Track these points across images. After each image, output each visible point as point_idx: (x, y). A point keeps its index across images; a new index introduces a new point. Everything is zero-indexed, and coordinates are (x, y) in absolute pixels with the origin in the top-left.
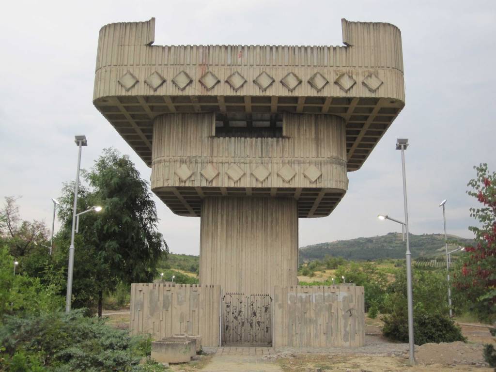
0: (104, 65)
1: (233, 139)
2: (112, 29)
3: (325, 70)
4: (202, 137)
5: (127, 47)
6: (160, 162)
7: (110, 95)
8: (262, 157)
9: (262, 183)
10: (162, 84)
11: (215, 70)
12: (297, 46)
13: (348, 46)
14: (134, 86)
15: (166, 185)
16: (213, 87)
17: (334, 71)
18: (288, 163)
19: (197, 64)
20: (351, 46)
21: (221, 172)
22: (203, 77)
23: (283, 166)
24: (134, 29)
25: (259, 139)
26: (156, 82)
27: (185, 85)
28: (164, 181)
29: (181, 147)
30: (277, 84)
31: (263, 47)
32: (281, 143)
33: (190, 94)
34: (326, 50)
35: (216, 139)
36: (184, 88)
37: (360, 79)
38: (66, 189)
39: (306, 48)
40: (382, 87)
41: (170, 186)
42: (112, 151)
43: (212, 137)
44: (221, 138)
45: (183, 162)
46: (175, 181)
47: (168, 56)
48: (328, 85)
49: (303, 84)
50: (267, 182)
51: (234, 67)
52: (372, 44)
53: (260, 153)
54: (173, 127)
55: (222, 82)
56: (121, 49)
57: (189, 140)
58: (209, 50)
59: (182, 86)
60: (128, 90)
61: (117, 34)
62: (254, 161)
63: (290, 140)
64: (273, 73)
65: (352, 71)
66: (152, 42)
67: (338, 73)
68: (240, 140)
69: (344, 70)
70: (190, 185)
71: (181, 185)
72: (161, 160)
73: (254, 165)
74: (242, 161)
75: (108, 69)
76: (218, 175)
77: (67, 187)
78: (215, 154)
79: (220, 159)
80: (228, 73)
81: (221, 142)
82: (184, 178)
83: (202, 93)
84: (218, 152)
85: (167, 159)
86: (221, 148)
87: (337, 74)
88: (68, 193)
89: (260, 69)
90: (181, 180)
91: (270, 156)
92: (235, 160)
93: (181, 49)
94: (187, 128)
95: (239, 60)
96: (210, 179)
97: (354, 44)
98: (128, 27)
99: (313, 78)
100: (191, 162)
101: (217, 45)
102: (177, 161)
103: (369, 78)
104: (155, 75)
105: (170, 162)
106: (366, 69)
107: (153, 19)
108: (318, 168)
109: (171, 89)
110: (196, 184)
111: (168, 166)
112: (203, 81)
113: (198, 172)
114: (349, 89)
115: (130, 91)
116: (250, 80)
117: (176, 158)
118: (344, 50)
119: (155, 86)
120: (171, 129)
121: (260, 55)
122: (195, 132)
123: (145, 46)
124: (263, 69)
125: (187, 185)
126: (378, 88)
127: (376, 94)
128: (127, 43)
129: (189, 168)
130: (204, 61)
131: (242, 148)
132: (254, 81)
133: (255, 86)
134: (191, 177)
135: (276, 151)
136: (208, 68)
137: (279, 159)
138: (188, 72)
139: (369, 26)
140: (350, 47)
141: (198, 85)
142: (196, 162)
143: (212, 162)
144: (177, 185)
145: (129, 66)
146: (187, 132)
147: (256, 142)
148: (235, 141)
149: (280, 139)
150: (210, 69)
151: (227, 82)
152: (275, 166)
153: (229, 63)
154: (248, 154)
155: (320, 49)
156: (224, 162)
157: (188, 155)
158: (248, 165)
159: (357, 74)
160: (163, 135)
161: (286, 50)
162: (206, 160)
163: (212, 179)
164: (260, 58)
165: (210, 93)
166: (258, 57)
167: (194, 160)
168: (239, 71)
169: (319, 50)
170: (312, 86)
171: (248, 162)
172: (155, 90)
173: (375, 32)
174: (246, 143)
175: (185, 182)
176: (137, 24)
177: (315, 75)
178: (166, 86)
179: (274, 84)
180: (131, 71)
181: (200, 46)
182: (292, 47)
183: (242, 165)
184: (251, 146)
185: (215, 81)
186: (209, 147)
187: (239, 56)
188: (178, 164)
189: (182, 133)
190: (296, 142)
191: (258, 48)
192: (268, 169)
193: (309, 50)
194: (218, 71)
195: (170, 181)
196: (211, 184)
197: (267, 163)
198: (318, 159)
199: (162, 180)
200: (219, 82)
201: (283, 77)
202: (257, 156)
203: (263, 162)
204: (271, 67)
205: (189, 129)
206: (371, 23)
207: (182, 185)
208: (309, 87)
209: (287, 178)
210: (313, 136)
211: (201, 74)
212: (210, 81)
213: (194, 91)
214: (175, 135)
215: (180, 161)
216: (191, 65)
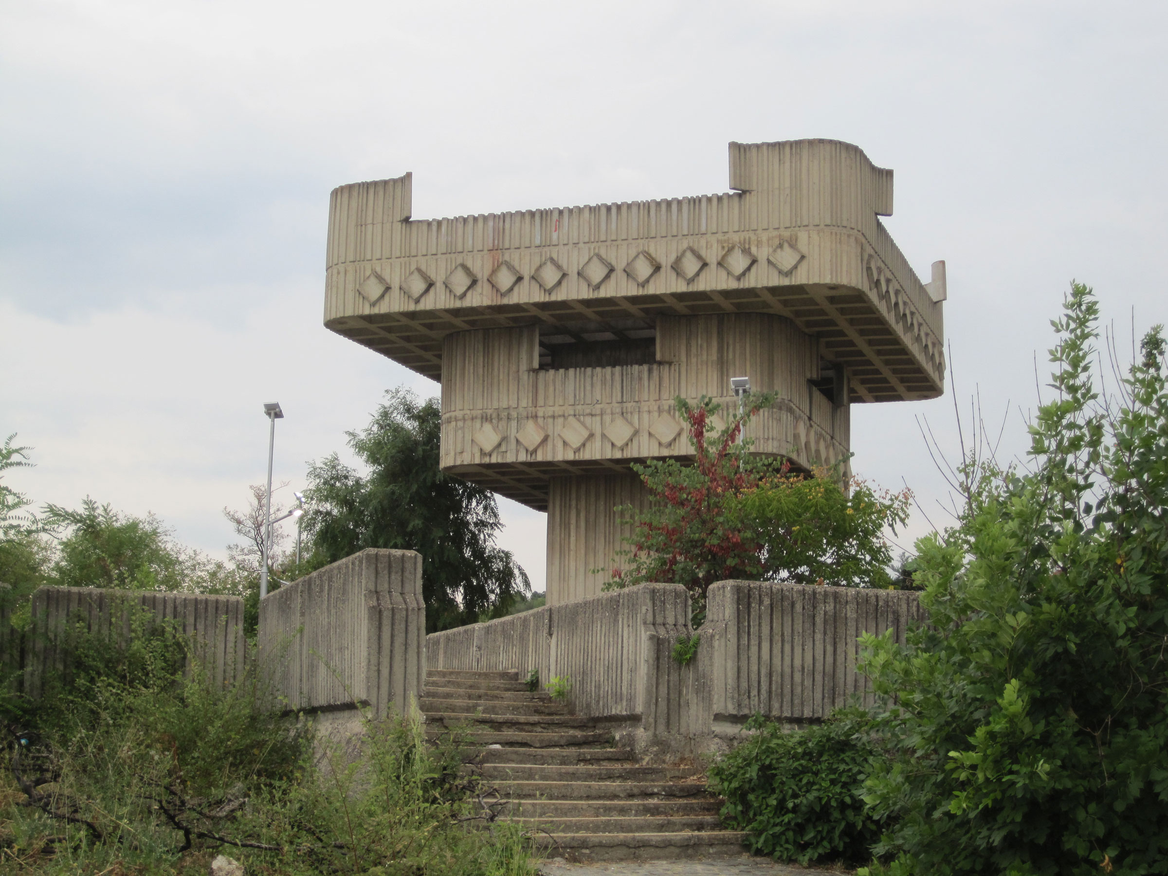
0: (335, 262)
1: (571, 371)
2: (346, 195)
3: (703, 242)
4: (518, 371)
5: (370, 227)
6: (449, 421)
7: (346, 315)
8: (622, 402)
9: (623, 450)
10: (427, 291)
11: (514, 258)
12: (654, 201)
13: (742, 194)
14: (382, 296)
15: (458, 463)
16: (511, 289)
17: (718, 241)
18: (669, 412)
19: (486, 249)
20: (750, 192)
21: (550, 433)
22: (494, 272)
23: (659, 416)
24: (381, 193)
25: (618, 369)
26: (418, 286)
27: (464, 289)
28: (455, 454)
29: (483, 391)
30: (619, 276)
31: (595, 208)
32: (655, 373)
33: (475, 305)
34: (704, 203)
35: (542, 374)
36: (464, 295)
37: (762, 254)
38: (314, 473)
39: (669, 203)
40: (804, 265)
41: (465, 463)
42: (401, 394)
43: (534, 371)
44: (552, 372)
45: (485, 418)
46: (473, 455)
47: (437, 238)
48: (706, 269)
49: (663, 270)
50: (632, 449)
51: (547, 249)
52: (787, 184)
53: (619, 395)
54: (470, 357)
55: (527, 278)
56: (361, 232)
57: (496, 380)
58: (504, 221)
59: (459, 291)
60: (373, 305)
61: (354, 204)
62: (609, 411)
63: (673, 366)
64: (612, 257)
65: (750, 238)
66: (410, 217)
67: (725, 245)
68: (585, 371)
69: (736, 238)
70: (500, 461)
71: (483, 462)
72: (451, 417)
73: (607, 418)
74: (588, 411)
75: (341, 268)
76: (545, 439)
77: (315, 469)
78: (541, 402)
79: (550, 411)
80: (537, 262)
81: (552, 377)
82: (488, 448)
83: (492, 301)
84: (546, 397)
85: (459, 414)
86: (551, 389)
87: (723, 248)
88: (318, 481)
89: (589, 249)
90: (483, 453)
91: (637, 399)
92: (575, 411)
93: (458, 224)
94: (493, 356)
95: (555, 235)
96: (531, 449)
97: (754, 187)
98: (371, 191)
99: (678, 260)
100: (499, 419)
101: (517, 212)
102: (476, 418)
103: (779, 250)
104: (416, 276)
105: (464, 420)
106: (776, 233)
107: (409, 175)
108: (722, 418)
109: (443, 297)
110: (510, 458)
111: (460, 429)
112: (494, 279)
113: (512, 437)
114: (744, 274)
115: (378, 305)
116: (573, 271)
117: (475, 413)
118: (736, 199)
119: (416, 295)
120: (464, 360)
121: (590, 222)
122: (507, 363)
123: (400, 224)
124: (594, 248)
125: (494, 460)
126: (795, 267)
127: (791, 280)
128: (369, 221)
129: (495, 429)
130: (496, 242)
131: (588, 388)
132: (579, 274)
133: (581, 280)
134: (499, 445)
135: (646, 390)
136: (503, 255)
137: (654, 403)
138: (469, 264)
139: (784, 148)
140: (748, 194)
141: (487, 287)
142: (509, 418)
143: (535, 417)
144: (477, 461)
145: (374, 261)
146: (493, 364)
147: (613, 374)
148: (575, 374)
149: (655, 366)
150: (507, 257)
151: (533, 278)
152: (645, 416)
153: (538, 242)
154: (599, 398)
155: (695, 202)
156: (556, 414)
157: (495, 405)
158: (598, 418)
159: (759, 244)
160: (453, 373)
161: (634, 210)
162: (525, 414)
163: (535, 446)
164: (590, 229)
165: (506, 301)
166: (587, 226)
167: (506, 414)
168: (555, 257)
169: (692, 203)
170: (678, 274)
171: (598, 412)
172: (417, 301)
173: (794, 161)
174: (595, 378)
175: (490, 456)
176: (385, 182)
177: (684, 253)
178: (436, 293)
179: (613, 276)
180: (378, 269)
181: (490, 215)
182: (644, 204)
183: (588, 420)
184: (604, 382)
185: (513, 279)
186: (531, 389)
187: (554, 229)
188: (478, 424)
189: (484, 366)
190: (683, 370)
191: (587, 212)
192: (631, 424)
193: (674, 207)
194: (520, 259)
195: (465, 454)
196: (534, 456)
197: (631, 413)
198: (723, 399)
199: (452, 454)
200: (520, 279)
201: (630, 261)
202: (614, 400)
203: (624, 410)
204: (609, 243)
205: (496, 357)
206: (786, 142)
207: (487, 460)
208: (674, 275)
209: (665, 440)
210: (714, 356)
211: (491, 267)
212: (505, 280)
213: (480, 298)
214: (472, 371)
215: (482, 418)
216: (475, 252)
